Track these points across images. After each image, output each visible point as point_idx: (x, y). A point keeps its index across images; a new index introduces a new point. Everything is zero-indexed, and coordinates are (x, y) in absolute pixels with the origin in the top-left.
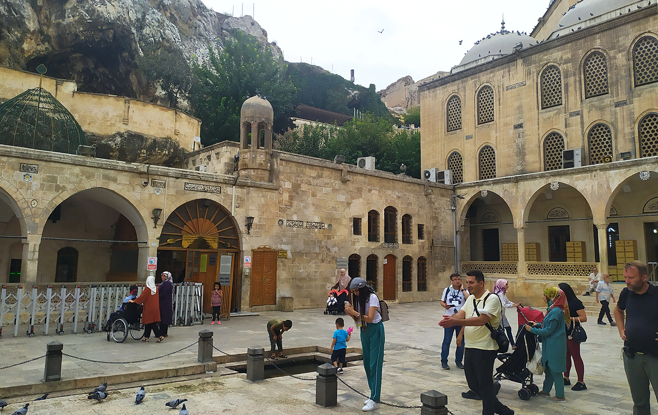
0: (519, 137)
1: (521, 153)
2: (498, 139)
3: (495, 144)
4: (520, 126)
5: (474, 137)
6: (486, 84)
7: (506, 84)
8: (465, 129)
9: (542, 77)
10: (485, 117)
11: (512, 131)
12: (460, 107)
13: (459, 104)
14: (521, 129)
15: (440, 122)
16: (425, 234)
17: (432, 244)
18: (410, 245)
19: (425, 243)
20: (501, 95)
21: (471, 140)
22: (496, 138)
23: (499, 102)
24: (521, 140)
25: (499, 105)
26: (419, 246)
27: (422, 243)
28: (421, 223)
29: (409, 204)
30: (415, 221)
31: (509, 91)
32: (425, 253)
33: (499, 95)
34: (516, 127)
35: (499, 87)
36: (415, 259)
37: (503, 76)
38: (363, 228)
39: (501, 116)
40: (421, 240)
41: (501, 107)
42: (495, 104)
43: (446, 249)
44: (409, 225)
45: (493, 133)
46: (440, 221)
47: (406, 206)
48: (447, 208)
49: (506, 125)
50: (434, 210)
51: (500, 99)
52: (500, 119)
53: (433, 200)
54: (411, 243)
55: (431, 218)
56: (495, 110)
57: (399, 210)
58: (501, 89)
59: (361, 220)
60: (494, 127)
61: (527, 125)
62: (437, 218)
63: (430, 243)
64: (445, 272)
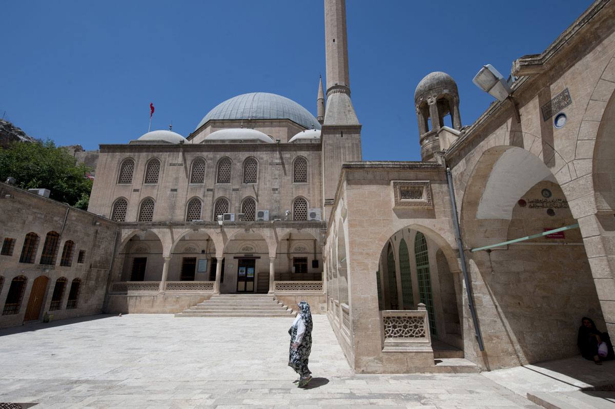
0: (173, 197)
1: (173, 207)
2: (158, 196)
3: (155, 199)
4: (176, 190)
5: (140, 190)
6: (155, 158)
7: (170, 162)
8: (134, 185)
9: (195, 164)
10: (151, 177)
11: (169, 192)
12: (133, 168)
13: (132, 166)
14: (175, 192)
15: (114, 174)
16: (85, 259)
17: (91, 267)
18: (68, 268)
19: (84, 266)
20: (166, 168)
21: (137, 192)
22: (157, 194)
23: (164, 172)
24: (174, 199)
25: (163, 173)
26: (77, 269)
27: (81, 266)
28: (83, 249)
29: (76, 231)
30: (77, 248)
31: (171, 167)
32: (81, 275)
33: (164, 167)
34: (172, 190)
35: (165, 162)
36: (70, 280)
37: (169, 156)
38: (15, 248)
39: (163, 181)
40: (80, 264)
41: (164, 175)
42: (160, 172)
43: (103, 272)
44: (71, 250)
45: (155, 191)
46: (101, 248)
47: (71, 233)
48: (109, 238)
49: (165, 187)
50: (98, 239)
51: (164, 170)
52: (162, 183)
53: (99, 231)
54: (70, 266)
55: (94, 245)
56: (159, 176)
57: (63, 235)
58: (166, 164)
59: (15, 240)
60: (157, 187)
61: (179, 191)
62: (99, 246)
63: (88, 266)
64: (96, 291)
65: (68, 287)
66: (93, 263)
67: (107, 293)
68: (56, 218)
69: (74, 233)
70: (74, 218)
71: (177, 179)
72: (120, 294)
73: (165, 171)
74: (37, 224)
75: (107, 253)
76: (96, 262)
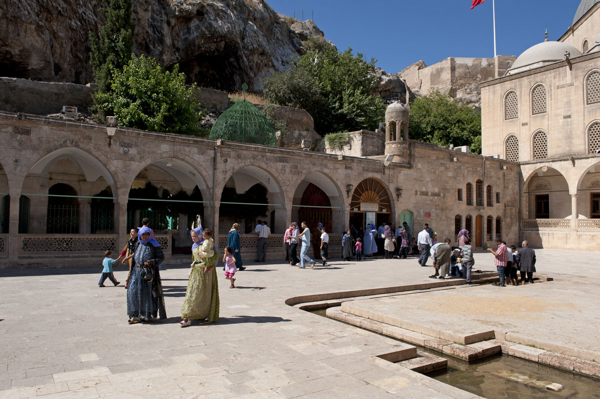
0: (568, 125)
1: (569, 137)
2: (550, 126)
3: (547, 130)
4: (569, 117)
5: (529, 124)
6: (539, 83)
7: (557, 84)
8: (521, 118)
9: (588, 79)
10: (538, 108)
11: (561, 120)
12: (517, 100)
13: (515, 98)
14: (569, 119)
15: (499, 111)
16: (501, 200)
17: (505, 207)
18: (491, 207)
19: (501, 206)
20: (553, 93)
21: (526, 126)
22: (548, 125)
23: (551, 98)
24: (569, 127)
25: (551, 100)
26: (497, 208)
27: (499, 206)
28: (498, 191)
29: (491, 177)
30: (494, 190)
31: (559, 90)
32: (500, 213)
33: (551, 93)
34: (565, 117)
35: (551, 86)
36: (495, 218)
37: (554, 78)
38: (463, 196)
39: (553, 108)
40: (498, 204)
41: (553, 101)
42: (547, 99)
43: (514, 210)
44: (491, 193)
45: (546, 121)
46: (509, 189)
47: (489, 179)
48: (514, 179)
49: (557, 115)
50: (506, 181)
51: (551, 96)
52: (551, 110)
53: (505, 174)
54: (492, 206)
55: (505, 187)
56: (547, 104)
57: (485, 182)
58: (553, 88)
59: (462, 189)
60: (547, 117)
61: (574, 117)
62: (508, 188)
63: (504, 206)
64: (513, 227)
65: (494, 223)
66: (506, 203)
67: (520, 229)
68: (479, 169)
69: (490, 178)
70: (488, 166)
71: (568, 103)
72: (532, 230)
73: (553, 95)
74: (470, 176)
75: (514, 192)
76: (508, 201)
